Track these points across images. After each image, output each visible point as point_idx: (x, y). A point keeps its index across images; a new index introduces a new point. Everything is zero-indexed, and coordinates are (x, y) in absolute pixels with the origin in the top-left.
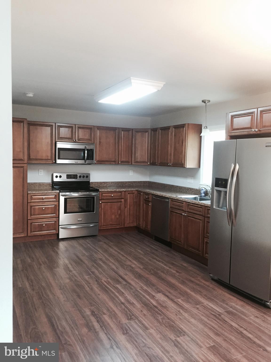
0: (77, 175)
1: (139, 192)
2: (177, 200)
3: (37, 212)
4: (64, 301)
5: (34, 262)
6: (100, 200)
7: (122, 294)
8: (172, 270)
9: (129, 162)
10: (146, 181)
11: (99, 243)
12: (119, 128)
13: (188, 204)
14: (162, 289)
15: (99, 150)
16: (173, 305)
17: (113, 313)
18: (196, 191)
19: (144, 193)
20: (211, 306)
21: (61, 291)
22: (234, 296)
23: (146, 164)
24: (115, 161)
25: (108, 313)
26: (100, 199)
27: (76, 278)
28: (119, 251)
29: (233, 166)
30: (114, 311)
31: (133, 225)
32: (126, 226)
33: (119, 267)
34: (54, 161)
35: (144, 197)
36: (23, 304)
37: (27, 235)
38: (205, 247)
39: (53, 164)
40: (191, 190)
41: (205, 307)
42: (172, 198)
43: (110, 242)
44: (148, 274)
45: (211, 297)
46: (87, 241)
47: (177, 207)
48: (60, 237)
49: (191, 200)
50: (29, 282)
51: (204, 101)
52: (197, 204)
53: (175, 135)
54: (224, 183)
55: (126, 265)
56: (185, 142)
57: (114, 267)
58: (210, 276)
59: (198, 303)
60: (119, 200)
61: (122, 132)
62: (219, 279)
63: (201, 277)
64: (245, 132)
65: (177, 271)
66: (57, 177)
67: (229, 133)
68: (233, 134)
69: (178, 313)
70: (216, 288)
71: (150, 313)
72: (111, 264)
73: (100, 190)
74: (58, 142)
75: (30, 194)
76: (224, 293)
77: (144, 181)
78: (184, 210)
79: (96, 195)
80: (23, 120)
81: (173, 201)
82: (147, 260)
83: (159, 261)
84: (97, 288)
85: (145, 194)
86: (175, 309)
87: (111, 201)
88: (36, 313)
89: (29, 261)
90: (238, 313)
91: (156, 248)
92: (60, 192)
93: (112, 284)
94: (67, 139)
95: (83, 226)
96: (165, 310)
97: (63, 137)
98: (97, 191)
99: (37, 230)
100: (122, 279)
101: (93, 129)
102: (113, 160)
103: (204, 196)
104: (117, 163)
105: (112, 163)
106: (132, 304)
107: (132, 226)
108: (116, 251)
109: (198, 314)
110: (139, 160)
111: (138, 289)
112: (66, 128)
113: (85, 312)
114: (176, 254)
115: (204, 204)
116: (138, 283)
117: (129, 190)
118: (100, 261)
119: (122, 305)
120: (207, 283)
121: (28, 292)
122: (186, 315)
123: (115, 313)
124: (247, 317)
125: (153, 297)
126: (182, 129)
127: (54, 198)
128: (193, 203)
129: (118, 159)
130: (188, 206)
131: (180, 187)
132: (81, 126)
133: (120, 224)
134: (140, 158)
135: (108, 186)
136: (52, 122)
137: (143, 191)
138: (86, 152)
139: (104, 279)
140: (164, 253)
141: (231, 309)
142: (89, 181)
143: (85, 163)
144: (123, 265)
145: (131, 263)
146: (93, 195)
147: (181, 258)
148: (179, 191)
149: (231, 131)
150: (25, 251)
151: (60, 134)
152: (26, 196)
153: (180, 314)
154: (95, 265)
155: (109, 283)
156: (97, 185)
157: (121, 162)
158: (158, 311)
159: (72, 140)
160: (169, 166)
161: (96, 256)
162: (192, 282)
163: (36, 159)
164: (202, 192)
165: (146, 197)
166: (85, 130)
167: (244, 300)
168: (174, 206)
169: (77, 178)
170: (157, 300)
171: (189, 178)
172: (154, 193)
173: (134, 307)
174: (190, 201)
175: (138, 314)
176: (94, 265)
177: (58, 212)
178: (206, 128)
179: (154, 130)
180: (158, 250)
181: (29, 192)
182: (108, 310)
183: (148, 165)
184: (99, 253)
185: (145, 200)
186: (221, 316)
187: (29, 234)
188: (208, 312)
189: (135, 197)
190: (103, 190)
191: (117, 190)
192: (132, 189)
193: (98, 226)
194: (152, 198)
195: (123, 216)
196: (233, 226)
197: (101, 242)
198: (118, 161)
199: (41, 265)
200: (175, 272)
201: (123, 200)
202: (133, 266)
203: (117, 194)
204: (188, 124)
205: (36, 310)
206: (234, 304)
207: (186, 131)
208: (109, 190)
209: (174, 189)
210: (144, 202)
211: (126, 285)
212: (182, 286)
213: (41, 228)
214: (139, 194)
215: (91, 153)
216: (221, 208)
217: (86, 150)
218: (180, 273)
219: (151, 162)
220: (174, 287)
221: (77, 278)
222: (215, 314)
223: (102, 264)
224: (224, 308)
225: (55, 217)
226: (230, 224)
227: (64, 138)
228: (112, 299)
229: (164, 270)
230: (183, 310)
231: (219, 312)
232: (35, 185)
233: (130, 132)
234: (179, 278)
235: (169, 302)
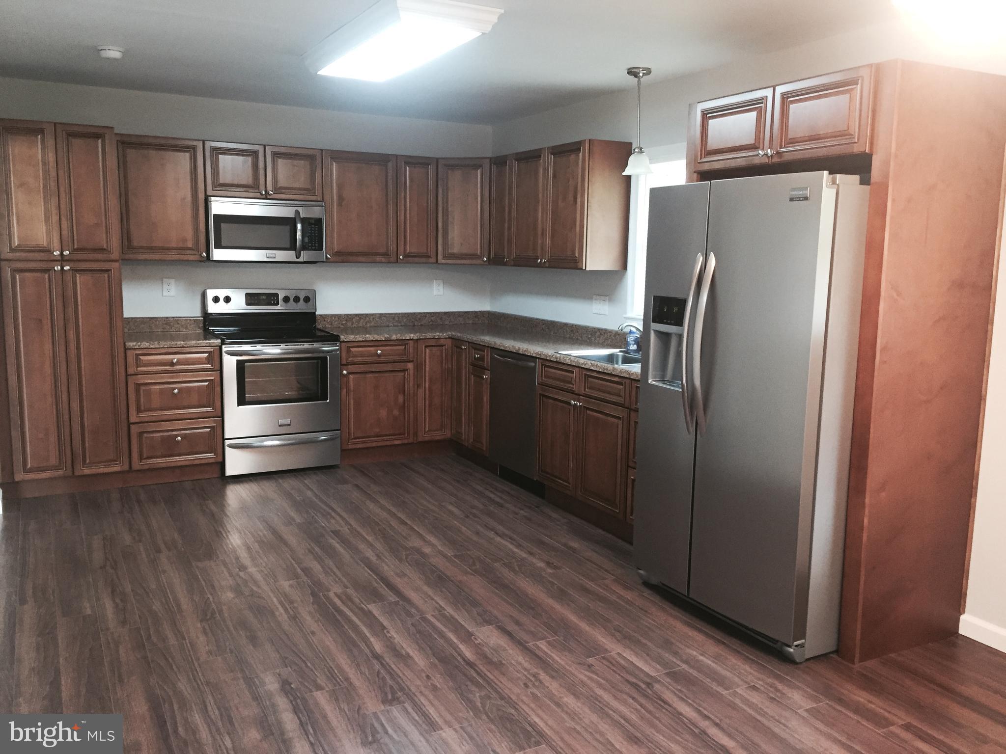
0: (277, 295)
1: (457, 342)
2: (557, 362)
3: (156, 402)
4: (210, 653)
5: (141, 544)
6: (344, 365)
7: (379, 629)
8: (534, 561)
9: (429, 257)
10: (480, 311)
11: (340, 486)
12: (397, 156)
13: (585, 375)
14: (495, 612)
15: (340, 222)
16: (520, 659)
17: (343, 686)
18: (615, 335)
19: (470, 344)
20: (631, 660)
21: (204, 624)
22: (700, 631)
23: (479, 262)
24: (386, 255)
25: (330, 686)
26: (344, 362)
27: (255, 588)
28: (394, 510)
29: (701, 259)
30: (347, 679)
31: (442, 437)
32: (420, 439)
33: (387, 554)
34: (205, 254)
35: (469, 359)
36: (87, 662)
37: (130, 467)
38: (629, 495)
39: (201, 261)
40: (601, 334)
41: (613, 664)
42: (543, 357)
43: (372, 485)
44: (466, 573)
45: (633, 633)
46: (305, 481)
47: (557, 384)
48: (229, 472)
49: (593, 362)
50: (114, 601)
51: (632, 72)
52: (609, 372)
53: (555, 176)
54: (675, 309)
55: (406, 549)
56: (583, 196)
57: (370, 554)
58: (640, 576)
59: (594, 650)
60: (398, 366)
61: (405, 171)
62: (664, 584)
63: (614, 577)
64: (739, 160)
65: (548, 564)
66: (216, 300)
67: (695, 163)
68: (706, 167)
69: (533, 679)
70: (653, 609)
71: (451, 684)
72: (362, 546)
73: (342, 338)
74: (213, 198)
75: (132, 351)
76: (672, 621)
77: (476, 312)
78: (577, 392)
79: (332, 351)
80: (101, 131)
81: (546, 366)
82: (469, 533)
83: (502, 536)
84: (310, 613)
85: (473, 348)
86: (526, 669)
87: (374, 368)
88: (118, 689)
89: (127, 539)
90: (700, 677)
91: (501, 498)
92: (223, 343)
93: (357, 601)
94: (242, 189)
95: (297, 441)
96: (496, 673)
97: (228, 181)
98: (333, 339)
99: (159, 454)
100: (386, 589)
101: (319, 159)
102: (382, 250)
103: (634, 351)
104: (393, 259)
105: (378, 259)
106: (404, 658)
107: (438, 438)
108: (383, 508)
109: (589, 682)
110: (456, 250)
111: (427, 616)
112: (238, 155)
113: (263, 683)
114: (554, 515)
115: (627, 372)
116: (433, 599)
117: (429, 335)
118: (333, 539)
119: (375, 662)
120: (629, 595)
121: (108, 629)
122: (554, 686)
123: (351, 684)
124: (726, 689)
125: (467, 637)
126: (573, 157)
127: (206, 362)
128: (598, 372)
129: (395, 250)
130: (585, 379)
131: (573, 325)
132: (282, 150)
133: (404, 434)
134: (462, 244)
135: (370, 327)
136: (196, 138)
137: (466, 339)
138: (299, 226)
139: (335, 590)
140: (522, 512)
141: (684, 666)
142: (314, 311)
143: (297, 258)
144: (395, 548)
145: (422, 543)
146: (324, 352)
147: (565, 527)
148: (569, 338)
149: (701, 158)
150: (119, 512)
151: (218, 173)
152: (122, 355)
153: (537, 684)
154: (317, 549)
155: (347, 599)
156: (336, 323)
157: (406, 256)
158: (475, 675)
159: (257, 191)
160: (540, 266)
161: (323, 522)
162: (586, 590)
163: (151, 248)
164: (631, 339)
165: (475, 356)
166: (295, 162)
167: (727, 640)
168: (550, 381)
169: (278, 304)
170: (479, 644)
171: (596, 299)
172: (495, 343)
173: (408, 666)
174: (592, 365)
175: (417, 687)
176: (314, 549)
177: (220, 400)
178: (638, 152)
179: (499, 162)
180: (507, 505)
181: (131, 344)
182: (331, 677)
183: (484, 265)
184: (333, 514)
185: (474, 365)
186: (653, 687)
187: (136, 465)
188: (619, 675)
189: (446, 356)
190: (351, 337)
191: (394, 337)
192: (437, 334)
193: (339, 439)
194: (492, 358)
195: (412, 412)
196: (698, 433)
197: (345, 486)
198: (397, 254)
199: (159, 551)
200: (541, 565)
201: (410, 366)
202: (427, 550)
203: (391, 348)
204: (590, 140)
205: (121, 681)
206: (695, 653)
207: (584, 160)
208: (369, 337)
209: (556, 331)
210: (471, 371)
211: (397, 603)
212: (557, 607)
213: (170, 446)
214: (457, 347)
215: (315, 230)
216: (670, 382)
217: (298, 220)
218: (556, 568)
219: (492, 255)
220: (533, 609)
221: (259, 587)
222: (634, 680)
223: (337, 546)
224: (665, 664)
225: (211, 415)
226: (691, 428)
227: (232, 185)
228: (350, 645)
229: (514, 560)
230: (546, 672)
231: (648, 675)
232: (153, 326)
233: (431, 170)
234: (550, 582)
235: (511, 652)
